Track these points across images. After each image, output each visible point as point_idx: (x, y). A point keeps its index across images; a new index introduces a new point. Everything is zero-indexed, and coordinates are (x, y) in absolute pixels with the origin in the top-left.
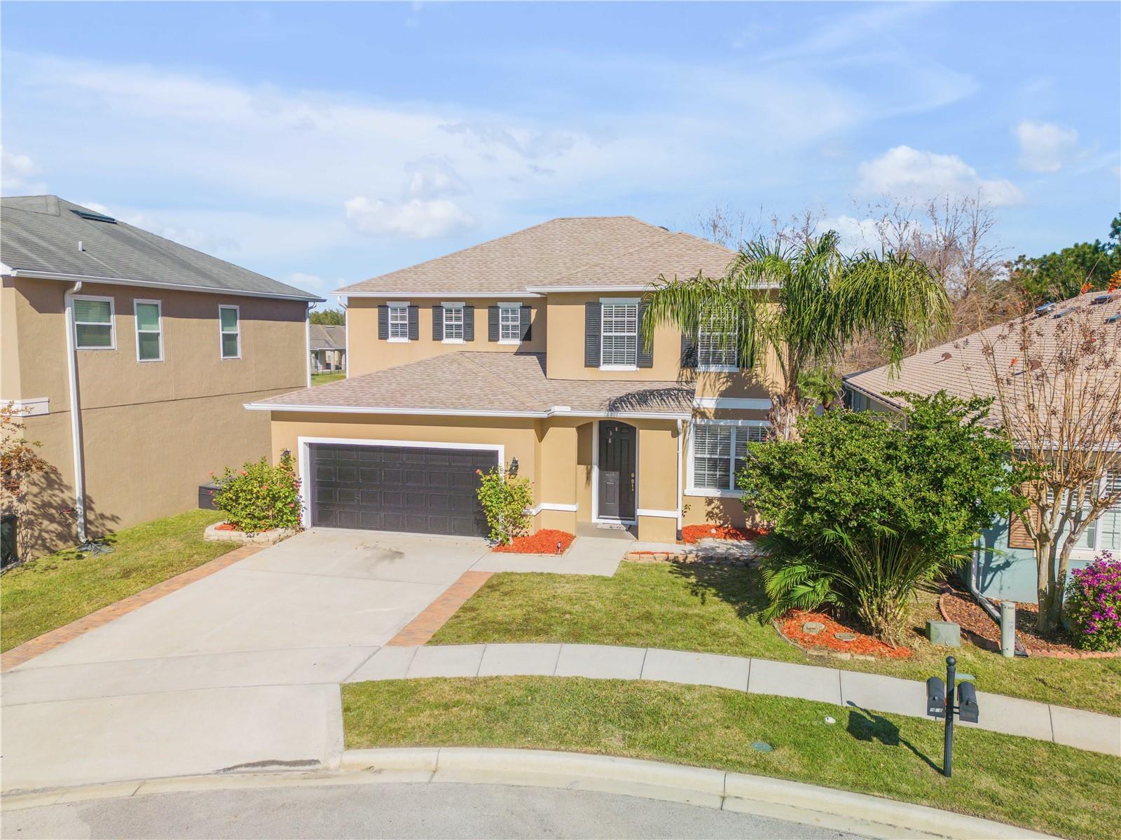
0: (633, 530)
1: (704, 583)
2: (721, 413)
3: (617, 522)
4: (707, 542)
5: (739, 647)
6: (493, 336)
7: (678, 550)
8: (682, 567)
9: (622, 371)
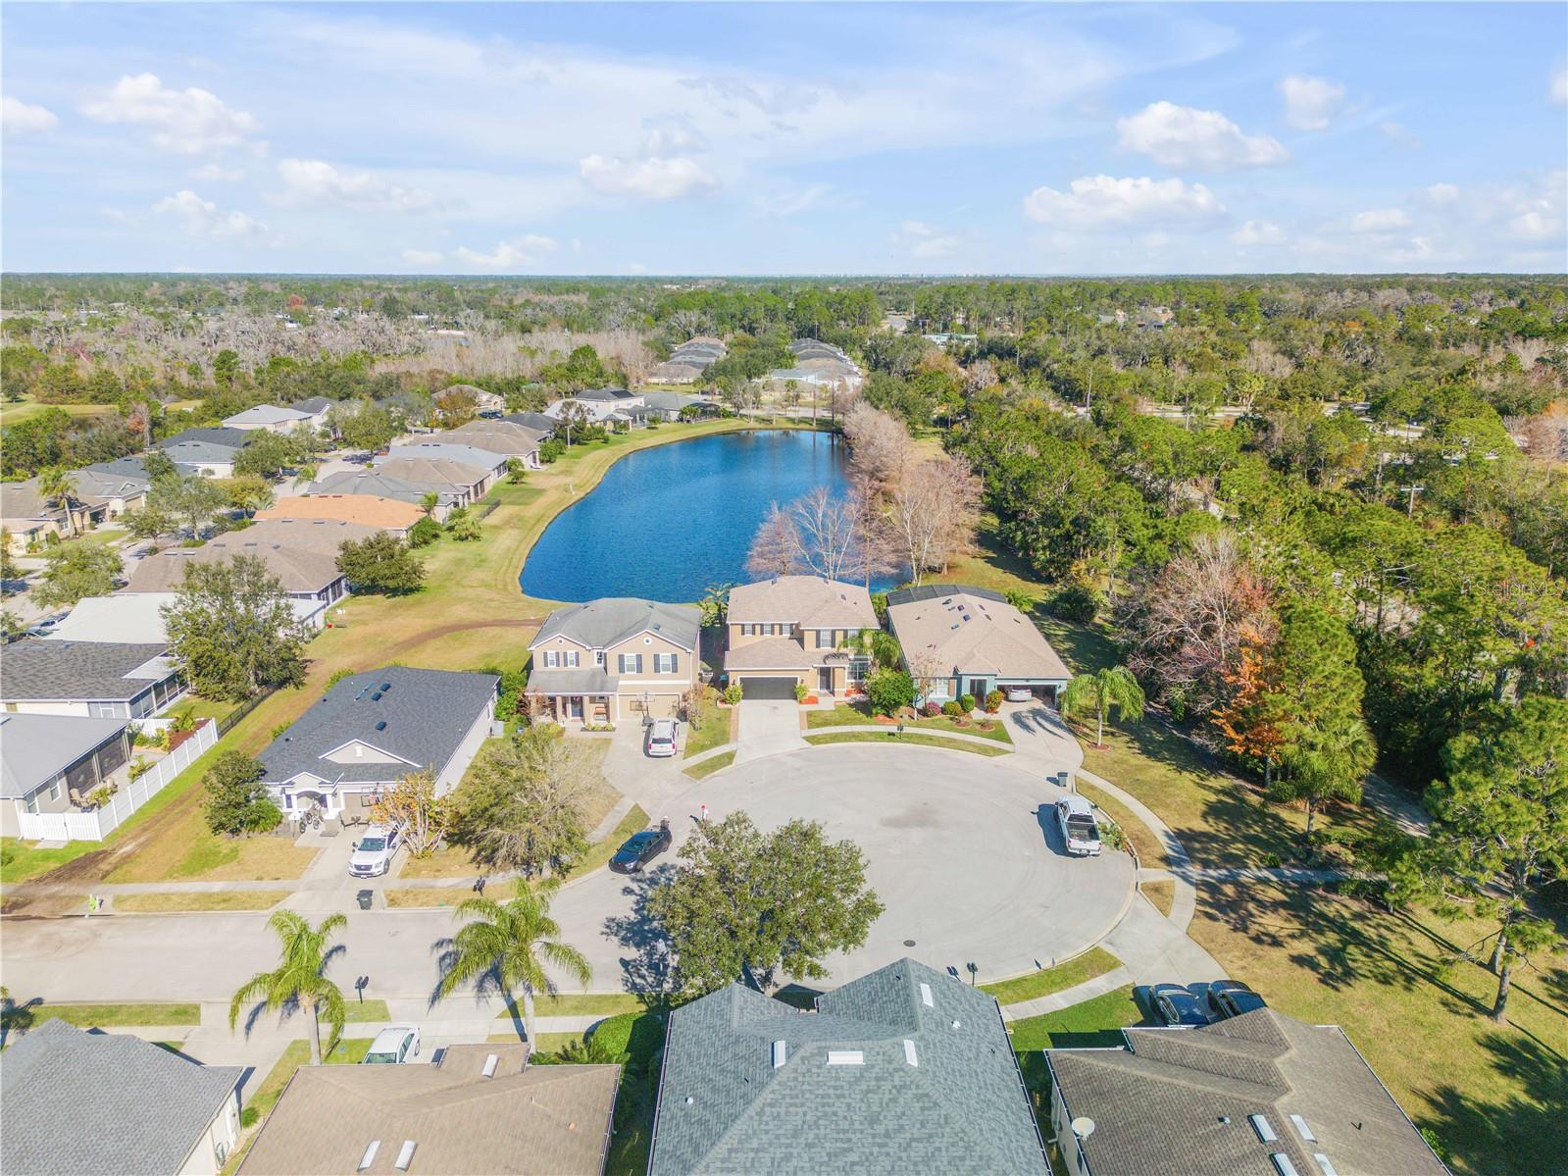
0: (833, 693)
1: (857, 709)
2: (855, 660)
3: (826, 691)
4: (853, 696)
5: (868, 724)
6: (781, 633)
7: (848, 699)
8: (851, 705)
9: (827, 649)
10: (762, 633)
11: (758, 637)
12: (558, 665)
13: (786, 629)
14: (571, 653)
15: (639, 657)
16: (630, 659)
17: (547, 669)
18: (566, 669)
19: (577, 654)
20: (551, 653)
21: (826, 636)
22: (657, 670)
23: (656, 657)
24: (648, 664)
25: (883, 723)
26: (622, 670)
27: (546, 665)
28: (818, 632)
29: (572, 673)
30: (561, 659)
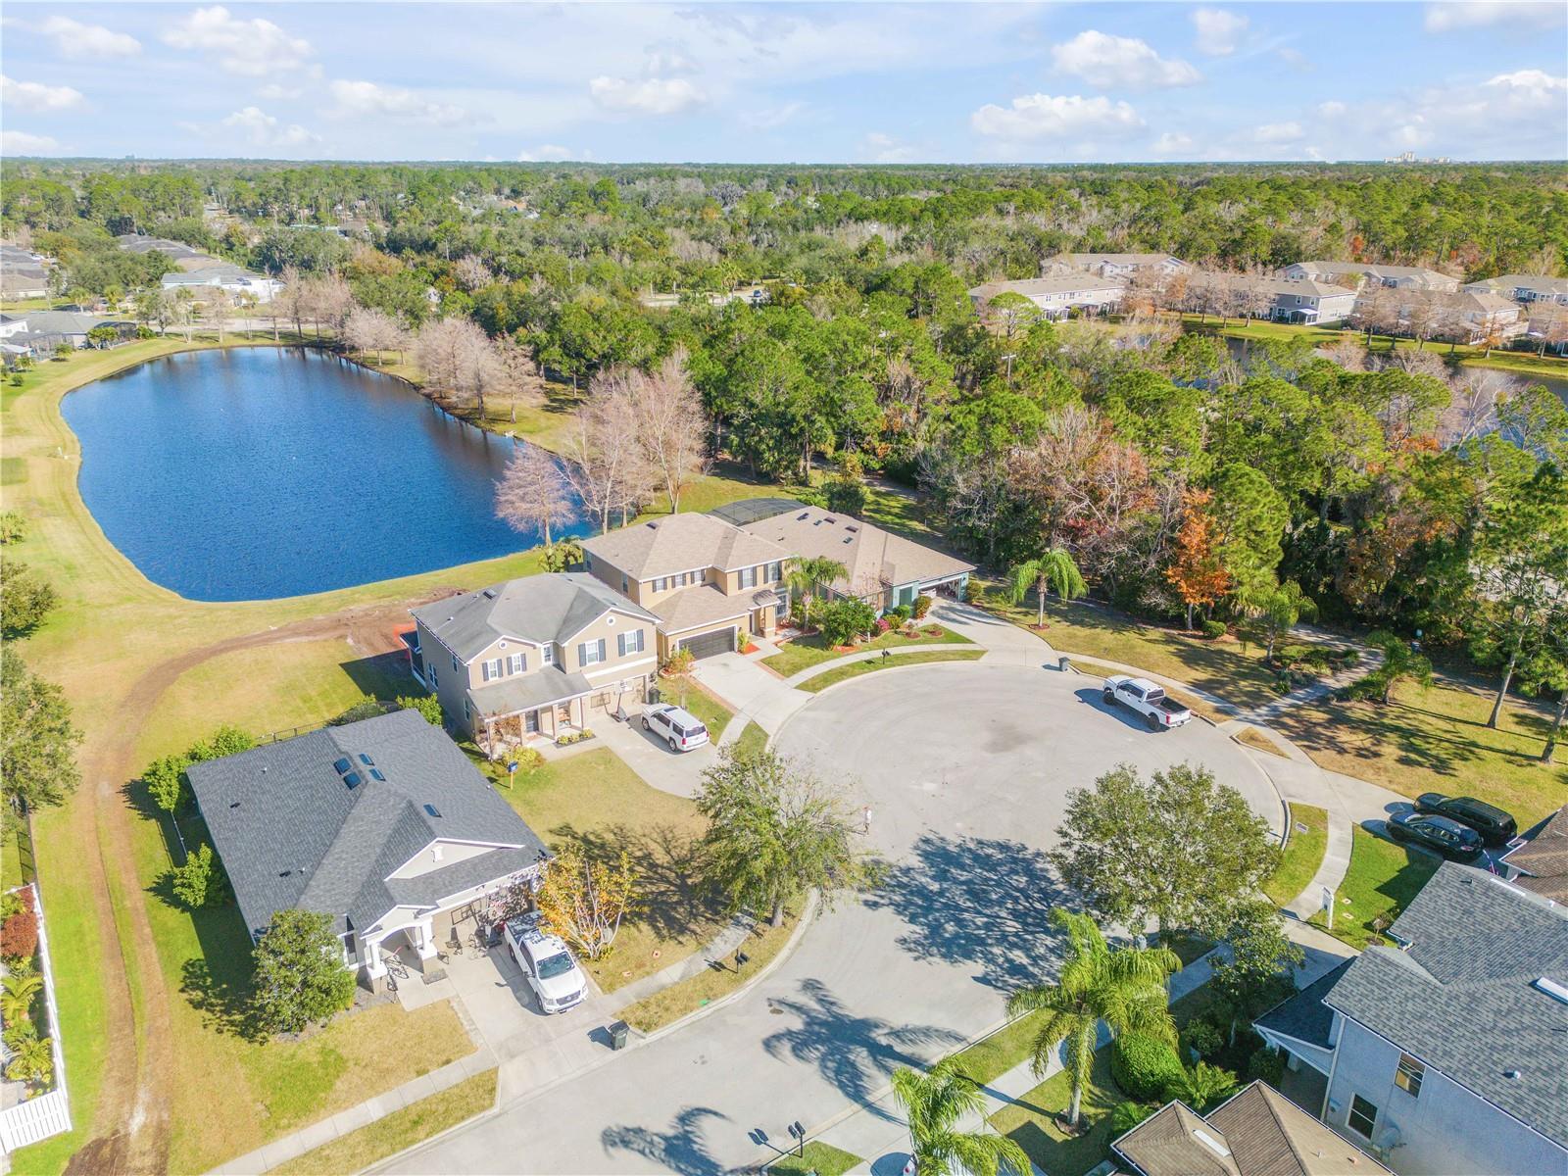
0: (762, 635)
2: (776, 594)
5: (836, 657)
6: (693, 582)
7: (780, 638)
9: (748, 589)
10: (674, 586)
11: (670, 592)
12: (501, 675)
13: (698, 576)
14: (516, 656)
15: (602, 643)
16: (592, 649)
17: (487, 684)
18: (510, 678)
19: (524, 656)
20: (491, 662)
21: (747, 576)
22: (622, 653)
23: (621, 638)
24: (612, 648)
25: (843, 654)
26: (582, 663)
27: (486, 678)
28: (740, 573)
29: (519, 681)
30: (505, 666)
